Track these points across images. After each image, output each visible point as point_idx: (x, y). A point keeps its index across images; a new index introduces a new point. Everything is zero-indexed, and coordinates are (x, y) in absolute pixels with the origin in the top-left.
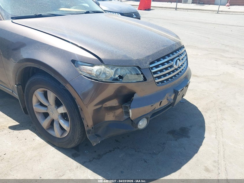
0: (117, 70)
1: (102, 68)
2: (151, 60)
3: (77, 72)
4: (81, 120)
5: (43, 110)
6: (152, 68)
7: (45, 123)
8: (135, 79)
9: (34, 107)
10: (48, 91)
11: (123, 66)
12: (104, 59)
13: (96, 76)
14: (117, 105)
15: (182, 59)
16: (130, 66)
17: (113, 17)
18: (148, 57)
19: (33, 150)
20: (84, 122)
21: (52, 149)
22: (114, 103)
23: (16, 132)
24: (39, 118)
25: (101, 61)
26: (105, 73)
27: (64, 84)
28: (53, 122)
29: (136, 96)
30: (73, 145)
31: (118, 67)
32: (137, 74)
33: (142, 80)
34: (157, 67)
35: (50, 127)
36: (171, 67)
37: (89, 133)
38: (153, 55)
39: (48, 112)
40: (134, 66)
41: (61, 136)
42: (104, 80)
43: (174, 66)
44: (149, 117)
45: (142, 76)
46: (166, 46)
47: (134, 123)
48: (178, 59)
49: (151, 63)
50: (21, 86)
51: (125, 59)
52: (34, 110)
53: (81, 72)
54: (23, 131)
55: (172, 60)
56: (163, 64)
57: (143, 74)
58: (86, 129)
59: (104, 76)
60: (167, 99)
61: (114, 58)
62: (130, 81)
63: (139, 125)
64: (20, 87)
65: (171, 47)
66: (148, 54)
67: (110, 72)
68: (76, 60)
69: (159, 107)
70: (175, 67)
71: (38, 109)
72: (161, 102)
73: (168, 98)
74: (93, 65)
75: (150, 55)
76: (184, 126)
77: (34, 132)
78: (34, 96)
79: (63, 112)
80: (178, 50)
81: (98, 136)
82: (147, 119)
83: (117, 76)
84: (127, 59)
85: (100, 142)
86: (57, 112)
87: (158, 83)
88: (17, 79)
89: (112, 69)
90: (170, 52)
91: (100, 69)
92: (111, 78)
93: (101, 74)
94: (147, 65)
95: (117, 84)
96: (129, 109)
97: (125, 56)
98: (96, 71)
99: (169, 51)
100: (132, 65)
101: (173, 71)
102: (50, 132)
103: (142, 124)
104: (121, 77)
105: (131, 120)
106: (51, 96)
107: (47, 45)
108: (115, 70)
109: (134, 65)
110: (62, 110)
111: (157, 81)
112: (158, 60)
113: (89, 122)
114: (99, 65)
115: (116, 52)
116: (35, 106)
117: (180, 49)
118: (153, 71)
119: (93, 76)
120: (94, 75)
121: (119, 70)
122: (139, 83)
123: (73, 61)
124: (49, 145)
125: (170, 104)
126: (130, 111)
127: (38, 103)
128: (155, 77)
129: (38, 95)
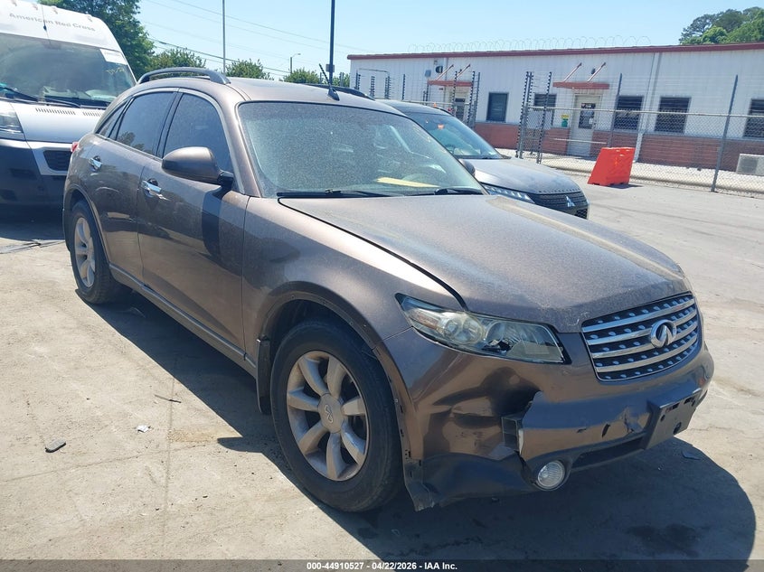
0: (496, 327)
1: (463, 317)
2: (586, 315)
3: (403, 320)
4: (396, 435)
5: (307, 405)
6: (588, 335)
7: (306, 440)
8: (541, 356)
9: (289, 396)
10: (331, 358)
11: (513, 320)
12: (469, 299)
13: (445, 334)
14: (488, 413)
15: (681, 327)
16: (531, 323)
17: (508, 205)
18: (580, 306)
19: (266, 501)
20: (403, 440)
21: (311, 508)
22: (482, 407)
23: (233, 454)
24: (295, 423)
25: (461, 303)
26: (466, 331)
27: (371, 345)
28: (326, 436)
29: (538, 399)
30: (364, 504)
31: (500, 321)
32: (547, 344)
33: (560, 360)
34: (602, 334)
35: (318, 452)
36: (644, 340)
37: (410, 474)
38: (593, 304)
39: (320, 411)
40: (540, 324)
41: (340, 476)
42: (463, 347)
43: (652, 341)
44: (572, 461)
45: (559, 350)
46: (631, 286)
47: (528, 469)
48: (665, 324)
49: (586, 324)
50: (268, 342)
51: (517, 303)
52: (288, 403)
53: (412, 322)
54: (249, 453)
55: (648, 323)
56: (619, 330)
57: (563, 346)
58: (405, 461)
59: (464, 338)
60: (626, 423)
61: (494, 298)
62: (526, 359)
63: (543, 480)
64: (267, 344)
65: (646, 291)
66: (580, 300)
67: (479, 330)
68: (405, 296)
69: (601, 440)
70: (656, 342)
71: (296, 401)
72: (607, 426)
73: (628, 421)
74: (441, 309)
75: (586, 304)
76: (684, 524)
77: (273, 461)
78: (295, 368)
79: (357, 412)
80: (669, 301)
81: (432, 488)
82: (565, 464)
83: (495, 342)
84: (525, 305)
85: (433, 504)
86: (342, 410)
87: (603, 375)
88: (265, 326)
89: (484, 323)
90: (642, 302)
91: (457, 320)
92: (479, 343)
93: (457, 333)
94: (575, 326)
95: (495, 361)
96: (519, 428)
97: (521, 298)
98: (448, 323)
99: (638, 299)
100: (535, 320)
101: (649, 354)
102: (316, 464)
103: (550, 477)
104: (504, 346)
105: (521, 459)
106: (336, 371)
107: (348, 257)
108: (491, 325)
109: (542, 321)
110: (355, 407)
111: (600, 369)
112: (607, 318)
113: (414, 445)
114: (454, 310)
115: (500, 286)
116: (292, 393)
117: (674, 299)
118: (590, 343)
119: (439, 335)
120: (441, 332)
121: (503, 328)
122: (551, 366)
123: (400, 297)
124: (305, 497)
125: (633, 438)
126: (521, 433)
127: (299, 387)
128: (597, 360)
129: (304, 367)
